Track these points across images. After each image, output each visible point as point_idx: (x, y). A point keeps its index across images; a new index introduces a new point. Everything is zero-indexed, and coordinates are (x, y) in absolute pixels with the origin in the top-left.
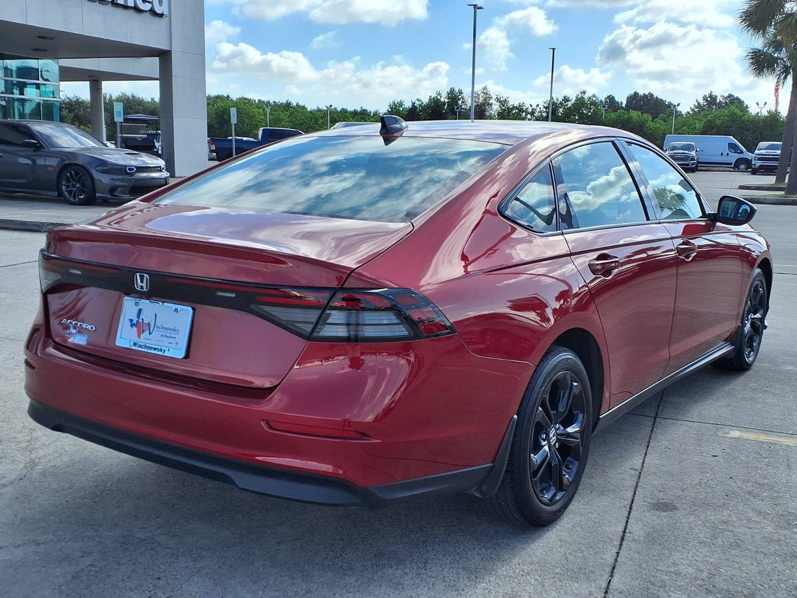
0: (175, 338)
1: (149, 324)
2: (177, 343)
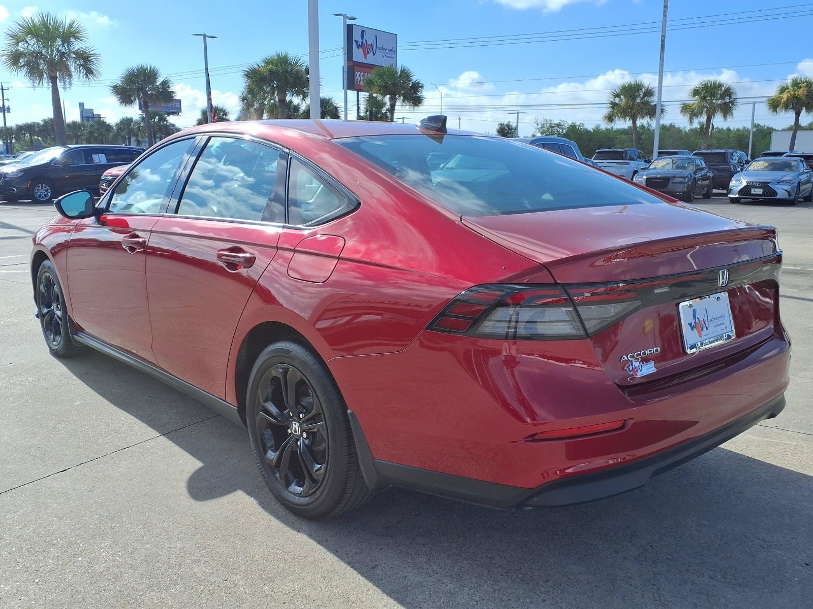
0: (724, 324)
1: (704, 321)
2: (726, 327)
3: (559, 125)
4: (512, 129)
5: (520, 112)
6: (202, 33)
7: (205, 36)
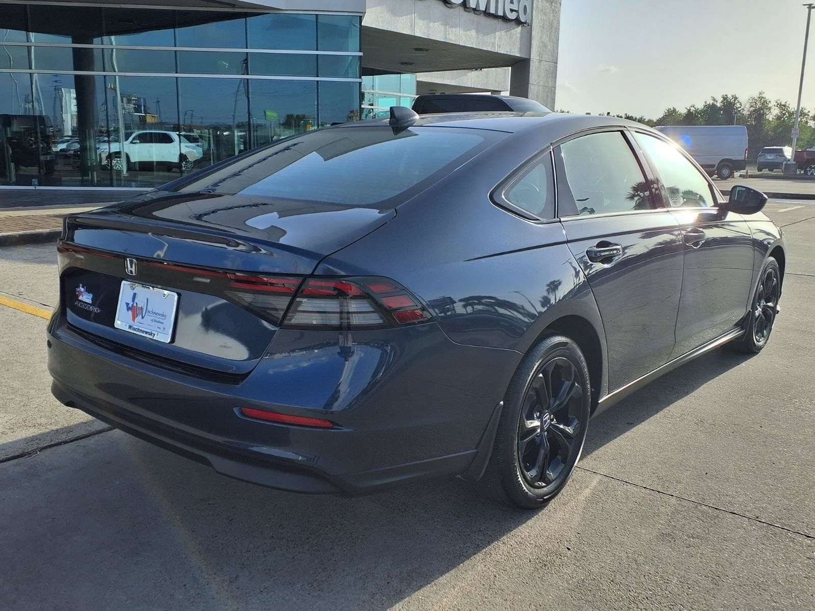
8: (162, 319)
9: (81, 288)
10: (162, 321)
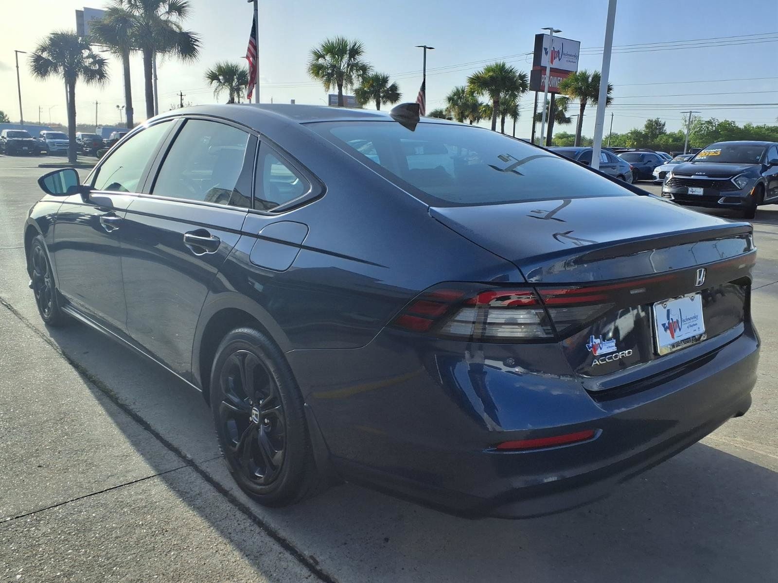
3: (709, 122)
4: (660, 125)
5: (693, 111)
6: (423, 45)
7: (425, 47)
8: (695, 321)
9: (594, 340)
10: (694, 323)
